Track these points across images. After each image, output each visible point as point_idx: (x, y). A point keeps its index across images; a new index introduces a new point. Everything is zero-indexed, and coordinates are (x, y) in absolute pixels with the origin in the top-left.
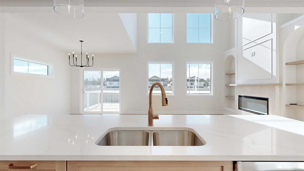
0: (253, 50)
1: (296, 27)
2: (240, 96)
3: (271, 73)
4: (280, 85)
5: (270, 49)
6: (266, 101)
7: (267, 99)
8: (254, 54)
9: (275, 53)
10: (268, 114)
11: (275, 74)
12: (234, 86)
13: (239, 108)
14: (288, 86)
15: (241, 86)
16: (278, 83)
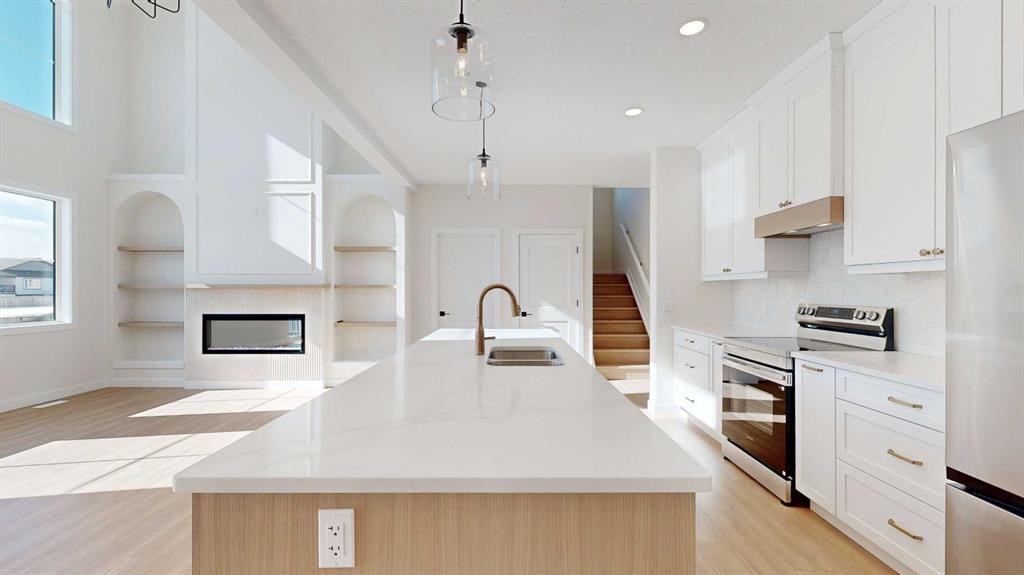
2: (207, 319)
3: (310, 262)
4: (327, 286)
5: (307, 213)
6: (300, 322)
7: (301, 317)
9: (319, 225)
11: (319, 265)
13: (205, 351)
14: (338, 290)
15: (215, 288)
16: (323, 282)
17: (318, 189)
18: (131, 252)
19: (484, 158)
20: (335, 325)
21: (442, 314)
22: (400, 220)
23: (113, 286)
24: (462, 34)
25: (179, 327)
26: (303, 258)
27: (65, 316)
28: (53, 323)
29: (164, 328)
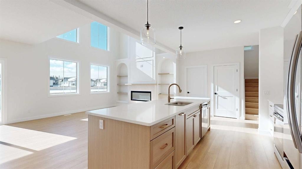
0: (141, 63)
1: (164, 58)
2: (132, 92)
3: (152, 78)
4: (156, 84)
5: (152, 65)
6: (150, 93)
7: (150, 92)
8: (142, 66)
9: (154, 68)
10: (151, 100)
11: (154, 79)
12: (127, 85)
13: (131, 100)
14: (159, 85)
15: (133, 85)
16: (155, 83)
17: (154, 58)
18: (120, 77)
19: (181, 47)
20: (159, 95)
21: (188, 93)
22: (175, 65)
23: (116, 84)
24: (148, 27)
25: (127, 94)
26: (151, 77)
27: (109, 91)
28: (107, 92)
29: (125, 94)
